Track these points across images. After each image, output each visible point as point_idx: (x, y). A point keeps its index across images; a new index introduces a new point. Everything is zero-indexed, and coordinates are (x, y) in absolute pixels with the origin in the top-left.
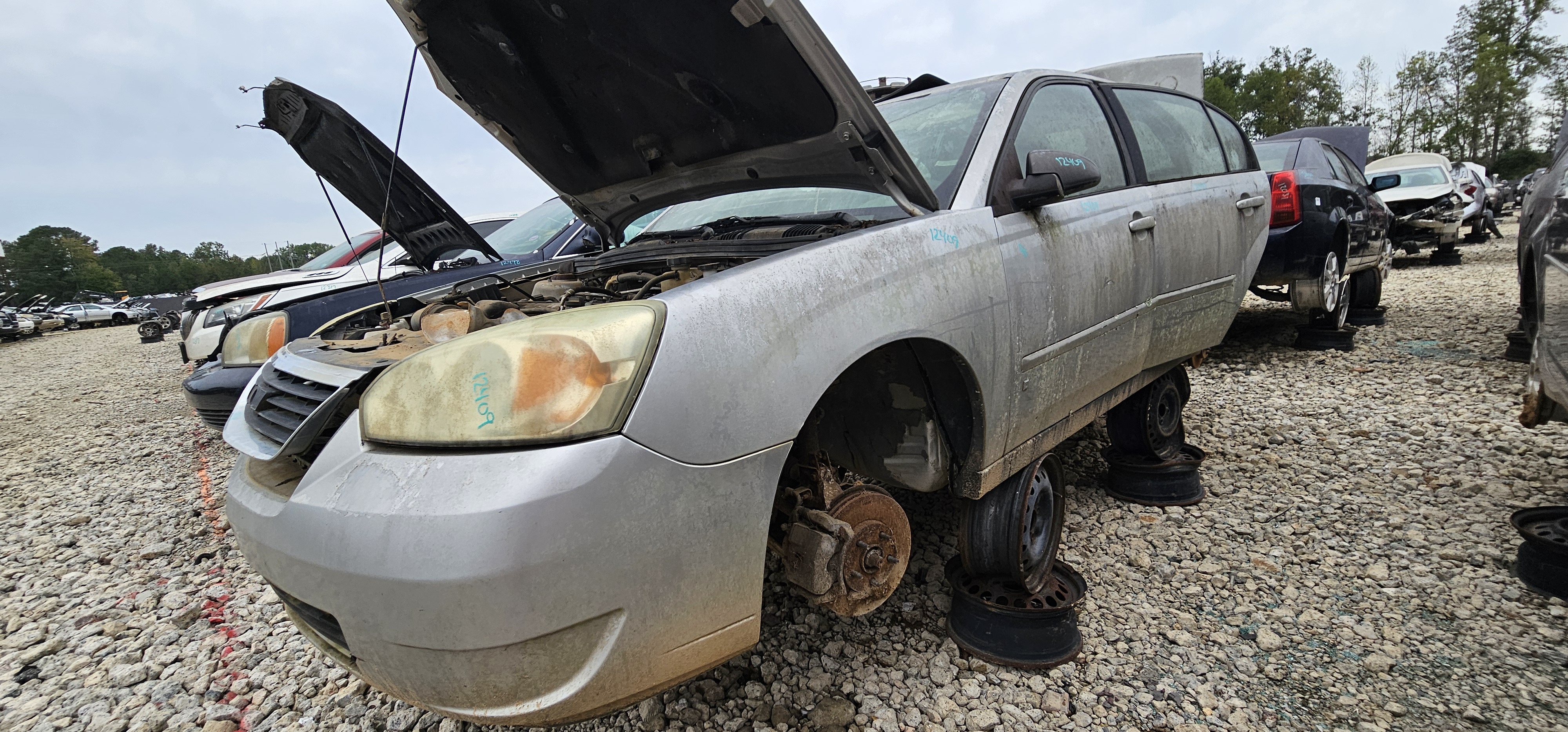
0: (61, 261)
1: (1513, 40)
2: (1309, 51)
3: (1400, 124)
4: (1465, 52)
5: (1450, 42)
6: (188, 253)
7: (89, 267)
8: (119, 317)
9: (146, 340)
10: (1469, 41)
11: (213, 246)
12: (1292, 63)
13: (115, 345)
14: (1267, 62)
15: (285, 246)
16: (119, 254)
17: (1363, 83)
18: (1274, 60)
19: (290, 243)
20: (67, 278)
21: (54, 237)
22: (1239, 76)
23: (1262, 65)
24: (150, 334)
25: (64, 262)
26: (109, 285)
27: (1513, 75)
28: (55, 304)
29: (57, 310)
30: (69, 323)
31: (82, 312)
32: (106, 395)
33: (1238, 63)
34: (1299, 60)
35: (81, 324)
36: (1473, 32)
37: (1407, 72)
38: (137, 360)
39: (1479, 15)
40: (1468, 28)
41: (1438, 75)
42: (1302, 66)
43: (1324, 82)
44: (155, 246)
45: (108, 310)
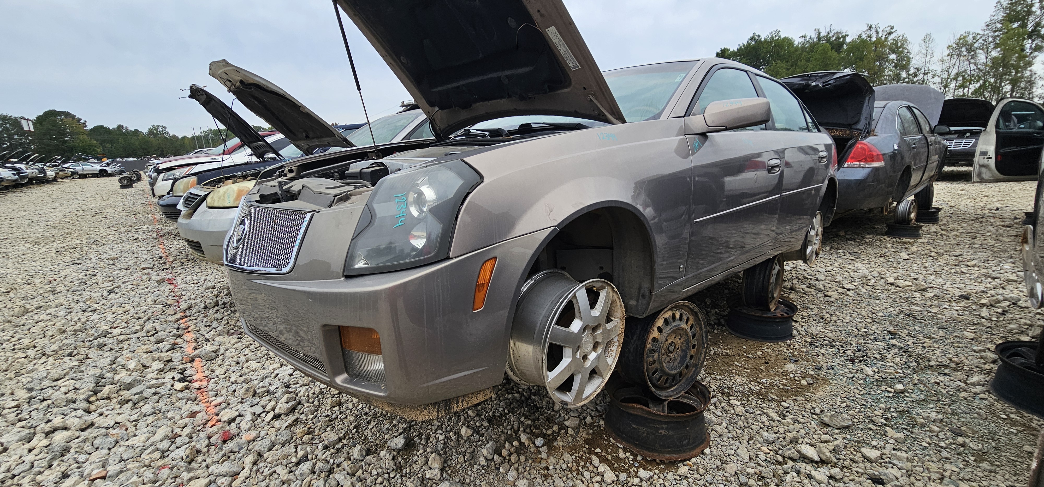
0: (63, 133)
1: (1030, 28)
2: (892, 28)
3: (947, 81)
4: (996, 34)
5: (988, 26)
6: (144, 132)
7: (81, 138)
8: (103, 172)
9: (123, 187)
10: (1001, 25)
11: (160, 128)
12: (880, 36)
13: (105, 189)
14: (863, 33)
15: (206, 129)
16: (99, 130)
17: (924, 52)
18: (868, 33)
19: (209, 128)
20: (67, 144)
21: (59, 117)
22: (844, 43)
23: (860, 36)
24: (125, 183)
25: (66, 134)
26: (94, 150)
27: (1027, 51)
28: (64, 162)
29: (66, 165)
30: (74, 175)
31: (80, 168)
32: (108, 214)
33: (844, 34)
34: (885, 33)
35: (80, 175)
36: (1003, 20)
37: (955, 46)
38: (120, 198)
39: (1010, 8)
40: (1000, 16)
41: (977, 48)
42: (886, 38)
43: (901, 49)
44: (122, 126)
45: (97, 167)
